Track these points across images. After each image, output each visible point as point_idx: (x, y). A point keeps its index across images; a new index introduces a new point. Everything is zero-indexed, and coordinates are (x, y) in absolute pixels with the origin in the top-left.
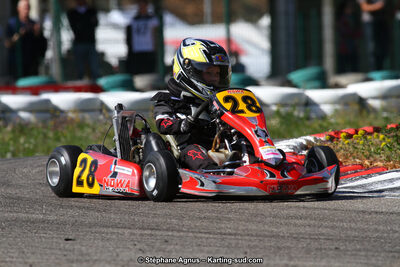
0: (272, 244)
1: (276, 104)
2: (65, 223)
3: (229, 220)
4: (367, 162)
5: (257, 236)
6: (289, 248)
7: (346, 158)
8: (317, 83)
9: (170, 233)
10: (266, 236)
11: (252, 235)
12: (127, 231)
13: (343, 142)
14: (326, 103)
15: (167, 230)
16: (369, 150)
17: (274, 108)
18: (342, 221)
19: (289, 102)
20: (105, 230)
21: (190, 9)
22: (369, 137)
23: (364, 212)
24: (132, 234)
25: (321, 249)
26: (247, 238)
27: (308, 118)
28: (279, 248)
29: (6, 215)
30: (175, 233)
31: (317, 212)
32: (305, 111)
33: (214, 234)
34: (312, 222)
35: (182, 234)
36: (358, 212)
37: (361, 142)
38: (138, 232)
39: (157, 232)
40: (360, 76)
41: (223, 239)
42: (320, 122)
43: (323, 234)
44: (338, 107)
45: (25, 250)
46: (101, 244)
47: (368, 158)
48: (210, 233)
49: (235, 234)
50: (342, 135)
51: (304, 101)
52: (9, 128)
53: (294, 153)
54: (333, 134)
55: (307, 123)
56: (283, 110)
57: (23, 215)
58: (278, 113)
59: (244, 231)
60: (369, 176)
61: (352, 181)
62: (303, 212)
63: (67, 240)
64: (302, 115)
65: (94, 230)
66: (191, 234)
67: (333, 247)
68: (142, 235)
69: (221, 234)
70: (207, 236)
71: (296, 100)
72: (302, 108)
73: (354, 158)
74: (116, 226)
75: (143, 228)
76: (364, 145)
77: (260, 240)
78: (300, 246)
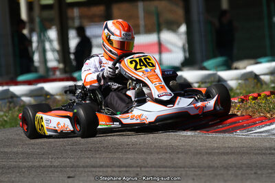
0: (211, 172)
2: (65, 167)
5: (199, 168)
6: (222, 174)
7: (254, 113)
9: (139, 169)
10: (205, 168)
11: (195, 168)
12: (109, 169)
13: (251, 102)
14: (232, 79)
15: (137, 167)
16: (269, 107)
17: (196, 85)
19: (207, 81)
20: (94, 169)
22: (268, 98)
24: (113, 171)
25: (245, 174)
26: (193, 169)
28: (216, 175)
29: (25, 164)
30: (143, 169)
31: (238, 150)
33: (170, 168)
35: (147, 169)
36: (267, 149)
37: (263, 102)
38: (117, 169)
39: (130, 169)
41: (176, 171)
43: (244, 164)
44: (241, 81)
47: (269, 112)
50: (250, 98)
51: (217, 79)
54: (243, 97)
56: (203, 86)
57: (36, 164)
59: (189, 165)
60: (272, 124)
61: (259, 128)
63: (69, 177)
65: (86, 170)
67: (253, 172)
68: (120, 172)
70: (165, 169)
71: (212, 79)
73: (259, 113)
74: (101, 166)
75: (120, 167)
76: (265, 103)
77: (202, 171)
78: (230, 172)
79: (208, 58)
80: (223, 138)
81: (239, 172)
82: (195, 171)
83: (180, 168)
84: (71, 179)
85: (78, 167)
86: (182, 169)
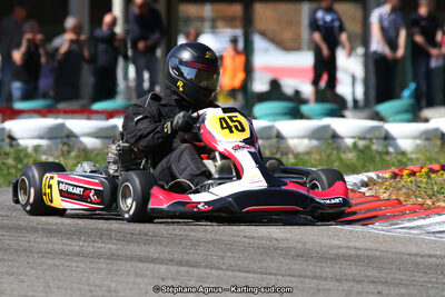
1: (353, 137)
4: (429, 202)
6: (329, 290)
7: (408, 196)
8: (406, 116)
9: (208, 271)
11: (294, 276)
13: (406, 180)
15: (205, 267)
16: (432, 190)
17: (350, 141)
19: (368, 135)
22: (433, 175)
23: (416, 255)
24: (168, 271)
25: (362, 293)
26: (288, 278)
27: (387, 153)
28: (319, 290)
29: (41, 246)
30: (214, 272)
31: (367, 253)
32: (384, 145)
33: (254, 273)
35: (220, 272)
36: (410, 255)
37: (424, 180)
38: (174, 268)
43: (368, 276)
44: (419, 142)
45: (52, 284)
46: (133, 280)
47: (431, 198)
49: (276, 274)
50: (406, 172)
51: (383, 135)
52: (73, 154)
53: (352, 190)
54: (396, 171)
56: (361, 143)
58: (354, 146)
60: (428, 216)
61: (409, 221)
64: (380, 149)
69: (262, 273)
71: (377, 134)
72: (381, 142)
73: (416, 197)
76: (427, 183)
77: (302, 282)
80: (351, 231)
83: (271, 274)
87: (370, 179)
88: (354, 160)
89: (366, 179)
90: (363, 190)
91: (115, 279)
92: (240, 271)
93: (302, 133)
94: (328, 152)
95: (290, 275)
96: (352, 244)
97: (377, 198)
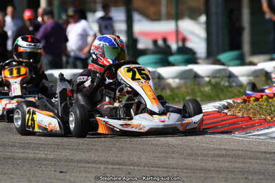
0: (202, 175)
1: (208, 77)
2: (59, 160)
3: (173, 158)
4: (269, 118)
5: (191, 169)
6: (214, 177)
7: (255, 114)
8: (237, 62)
9: (132, 168)
10: (197, 170)
11: (188, 169)
12: (102, 166)
13: (252, 103)
14: (243, 76)
15: (130, 165)
16: (270, 109)
17: (207, 79)
18: (250, 158)
19: (218, 75)
20: (87, 165)
21: (152, 10)
22: (270, 100)
23: (266, 152)
24: (106, 168)
25: (235, 178)
26: (185, 171)
27: (231, 86)
28: (206, 178)
29: (20, 155)
30: (136, 168)
31: (233, 153)
32: (229, 82)
33: (162, 168)
34: (230, 159)
35: (140, 168)
36: (262, 153)
37: (265, 104)
38: (110, 166)
39: (123, 167)
40: (267, 57)
41: (168, 172)
42: (239, 89)
43: (237, 168)
44: (251, 78)
45: (32, 180)
46: (84, 175)
47: (270, 115)
48: (159, 167)
49: (177, 168)
50: (252, 99)
51: (228, 74)
53: (218, 112)
54: (246, 98)
55: (230, 89)
56: (213, 81)
57: (31, 156)
58: (209, 82)
59: (182, 166)
60: (270, 127)
61: (258, 130)
62: (224, 152)
63: (61, 172)
64: (227, 84)
65: (80, 165)
66: (146, 168)
67: (244, 177)
68: (112, 169)
69: (167, 168)
70: (158, 169)
71: (223, 74)
72: (227, 79)
73: (260, 115)
74: (95, 162)
75: (113, 164)
76: (267, 106)
77: (194, 173)
78: (221, 176)
79: (224, 51)
80: (221, 139)
81: (231, 176)
82: (186, 173)
83: (173, 168)
84: (63, 174)
85: (72, 161)
86: (175, 170)
87: (229, 104)
88: (210, 91)
89: (226, 104)
90: (226, 111)
91: (73, 174)
92: (152, 167)
93: (174, 75)
94: (193, 87)
95: (186, 169)
96: (223, 147)
97: (235, 116)
